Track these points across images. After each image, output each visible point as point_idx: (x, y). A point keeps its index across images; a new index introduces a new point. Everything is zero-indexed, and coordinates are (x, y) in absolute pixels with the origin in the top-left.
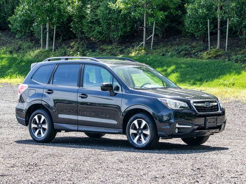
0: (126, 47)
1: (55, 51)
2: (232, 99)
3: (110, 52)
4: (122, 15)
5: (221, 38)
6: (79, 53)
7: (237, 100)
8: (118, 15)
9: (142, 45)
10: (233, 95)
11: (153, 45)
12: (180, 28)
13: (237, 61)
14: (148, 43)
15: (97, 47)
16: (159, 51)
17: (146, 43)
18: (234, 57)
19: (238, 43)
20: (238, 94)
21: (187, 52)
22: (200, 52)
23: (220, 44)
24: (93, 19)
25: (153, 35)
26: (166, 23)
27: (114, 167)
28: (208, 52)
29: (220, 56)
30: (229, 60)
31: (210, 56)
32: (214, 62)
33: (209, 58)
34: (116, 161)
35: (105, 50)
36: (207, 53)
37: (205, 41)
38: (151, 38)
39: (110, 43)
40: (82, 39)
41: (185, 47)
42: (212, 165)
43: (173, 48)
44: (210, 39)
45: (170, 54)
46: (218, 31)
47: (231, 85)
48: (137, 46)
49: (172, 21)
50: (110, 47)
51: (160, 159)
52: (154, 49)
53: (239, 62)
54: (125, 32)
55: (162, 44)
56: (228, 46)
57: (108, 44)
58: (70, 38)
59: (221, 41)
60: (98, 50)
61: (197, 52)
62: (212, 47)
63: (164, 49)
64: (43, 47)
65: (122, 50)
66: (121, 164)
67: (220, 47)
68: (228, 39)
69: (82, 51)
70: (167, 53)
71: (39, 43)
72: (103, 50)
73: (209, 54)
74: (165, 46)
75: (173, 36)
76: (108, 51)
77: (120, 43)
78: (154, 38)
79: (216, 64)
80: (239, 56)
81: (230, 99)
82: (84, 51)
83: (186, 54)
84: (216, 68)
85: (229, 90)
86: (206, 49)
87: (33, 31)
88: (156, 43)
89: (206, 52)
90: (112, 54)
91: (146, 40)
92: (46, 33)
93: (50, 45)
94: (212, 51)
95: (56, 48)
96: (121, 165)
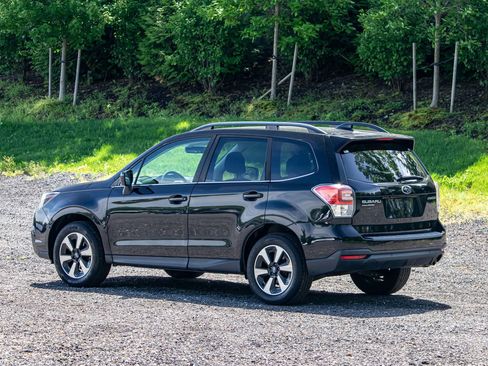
0: (234, 99)
1: (78, 103)
2: (468, 216)
3: (198, 109)
4: (224, 30)
5: (440, 85)
6: (130, 110)
7: (479, 218)
8: (216, 30)
9: (269, 95)
10: (469, 207)
11: (292, 96)
12: (350, 59)
13: (474, 134)
14: (281, 91)
15: (170, 99)
16: (305, 108)
17: (277, 92)
18: (468, 126)
19: (476, 95)
20: (481, 205)
21: (365, 113)
22: (394, 113)
23: (439, 97)
24: (159, 38)
25: (292, 74)
26: (321, 47)
27: (244, 356)
28: (413, 112)
29: (439, 122)
30: (458, 133)
31: (416, 123)
32: (425, 136)
33: (415, 127)
34: (247, 343)
35: (187, 104)
36: (410, 116)
37: (406, 90)
38: (289, 79)
39: (199, 89)
40: (136, 79)
41: (360, 101)
42: (451, 355)
43: (335, 103)
44: (417, 85)
45: (328, 115)
46: (435, 67)
47: (463, 186)
48: (257, 97)
49: (334, 45)
50: (197, 99)
51: (338, 341)
52: (293, 105)
53: (480, 136)
54: (230, 67)
55: (310, 94)
56: (455, 102)
57: (194, 92)
58: (110, 78)
59: (439, 90)
60: (171, 105)
61: (388, 113)
62: (420, 103)
63: (317, 105)
64: (52, 94)
65: (224, 105)
66: (259, 350)
67: (439, 104)
68: (456, 88)
69: (136, 105)
70: (323, 115)
71: (42, 87)
72: (184, 105)
73: (415, 118)
74: (317, 99)
75: (334, 77)
76: (194, 106)
77: (220, 89)
78: (295, 80)
79: (430, 141)
80: (480, 124)
81: (465, 217)
82: (141, 106)
83: (363, 118)
84: (431, 150)
85: (460, 196)
86: (407, 107)
87: (30, 60)
88: (299, 91)
89: (408, 114)
90: (203, 114)
91: (277, 86)
92: (58, 65)
93: (69, 90)
94: (420, 112)
95: (81, 99)
96: (259, 352)
